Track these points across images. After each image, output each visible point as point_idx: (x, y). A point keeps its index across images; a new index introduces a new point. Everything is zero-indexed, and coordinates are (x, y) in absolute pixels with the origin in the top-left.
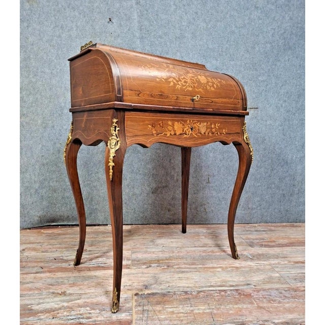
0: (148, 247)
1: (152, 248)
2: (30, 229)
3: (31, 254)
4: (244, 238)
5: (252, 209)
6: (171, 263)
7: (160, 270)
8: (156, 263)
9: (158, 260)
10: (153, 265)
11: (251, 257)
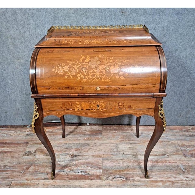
0: (113, 153)
1: (116, 155)
3: (40, 157)
4: (180, 144)
5: (189, 117)
6: (128, 174)
7: (121, 182)
8: (118, 174)
9: (120, 170)
10: (117, 176)
11: (183, 170)
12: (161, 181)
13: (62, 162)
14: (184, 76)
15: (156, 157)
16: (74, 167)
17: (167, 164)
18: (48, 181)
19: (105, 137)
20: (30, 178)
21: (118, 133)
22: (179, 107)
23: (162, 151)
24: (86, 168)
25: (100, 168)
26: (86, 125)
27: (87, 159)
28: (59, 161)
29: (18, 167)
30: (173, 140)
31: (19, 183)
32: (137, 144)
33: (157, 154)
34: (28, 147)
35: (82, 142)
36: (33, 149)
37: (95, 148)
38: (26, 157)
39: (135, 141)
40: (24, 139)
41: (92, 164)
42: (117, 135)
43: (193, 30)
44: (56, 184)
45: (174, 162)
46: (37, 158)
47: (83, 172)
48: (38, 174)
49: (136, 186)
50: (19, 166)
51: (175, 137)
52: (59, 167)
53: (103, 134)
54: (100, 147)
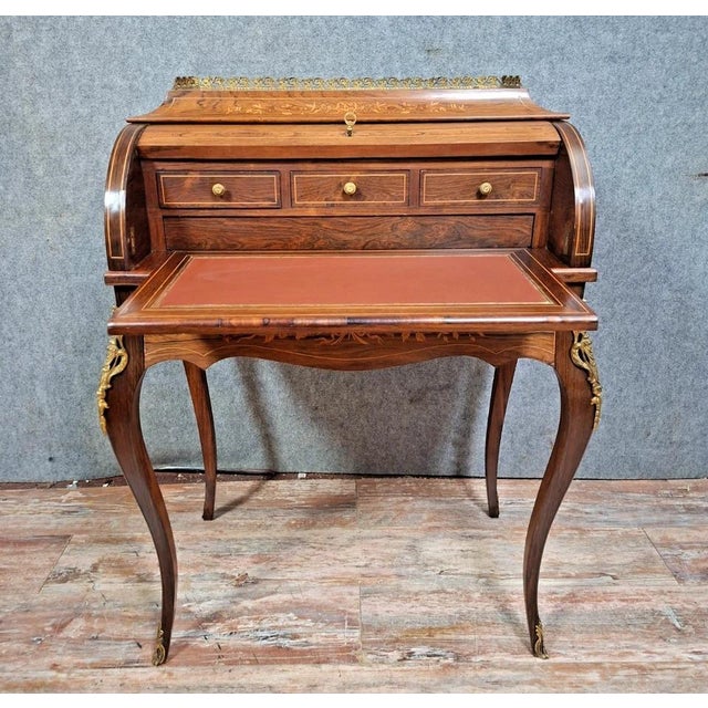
0: (403, 571)
1: (414, 576)
2: (109, 481)
3: (113, 588)
4: (656, 538)
5: (681, 444)
6: (464, 642)
7: (437, 672)
8: (424, 643)
9: (430, 629)
10: (418, 650)
11: (678, 625)
12: (597, 665)
13: (200, 602)
14: (648, 279)
15: (569, 582)
16: (249, 620)
17: (611, 604)
18: (140, 670)
19: (369, 516)
20: (67, 659)
21: (419, 504)
22: (640, 401)
23: (588, 562)
24: (294, 623)
25: (353, 624)
26: (296, 478)
27: (300, 590)
28: (188, 601)
29: (20, 621)
30: (627, 525)
31: (22, 681)
32: (493, 540)
33: (573, 574)
34: (69, 554)
35: (278, 535)
36: (84, 560)
37: (330, 554)
38: (55, 586)
39: (483, 529)
40: (52, 526)
41: (319, 608)
42: (413, 510)
43: (665, 115)
44: (174, 682)
45: (637, 600)
46: (101, 591)
47: (283, 637)
48: (101, 648)
49: (497, 685)
50: (27, 621)
51: (634, 517)
52: (185, 621)
53: (361, 507)
54: (348, 550)
